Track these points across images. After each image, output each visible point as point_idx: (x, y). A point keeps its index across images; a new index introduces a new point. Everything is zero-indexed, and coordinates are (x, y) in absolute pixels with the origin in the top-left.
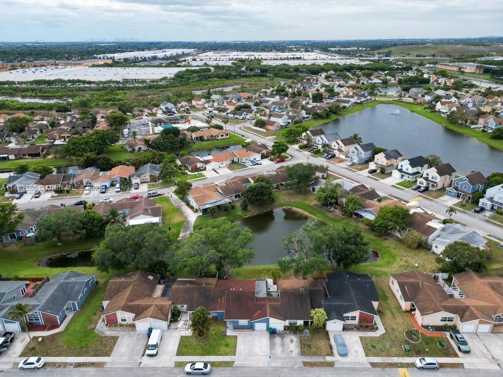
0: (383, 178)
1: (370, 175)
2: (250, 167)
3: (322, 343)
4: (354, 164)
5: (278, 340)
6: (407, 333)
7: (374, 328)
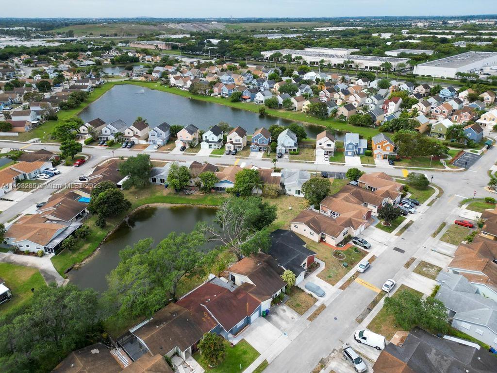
0: (197, 152)
1: (183, 152)
2: (49, 180)
3: (302, 297)
4: (159, 147)
5: (274, 317)
6: (334, 255)
7: (318, 265)
